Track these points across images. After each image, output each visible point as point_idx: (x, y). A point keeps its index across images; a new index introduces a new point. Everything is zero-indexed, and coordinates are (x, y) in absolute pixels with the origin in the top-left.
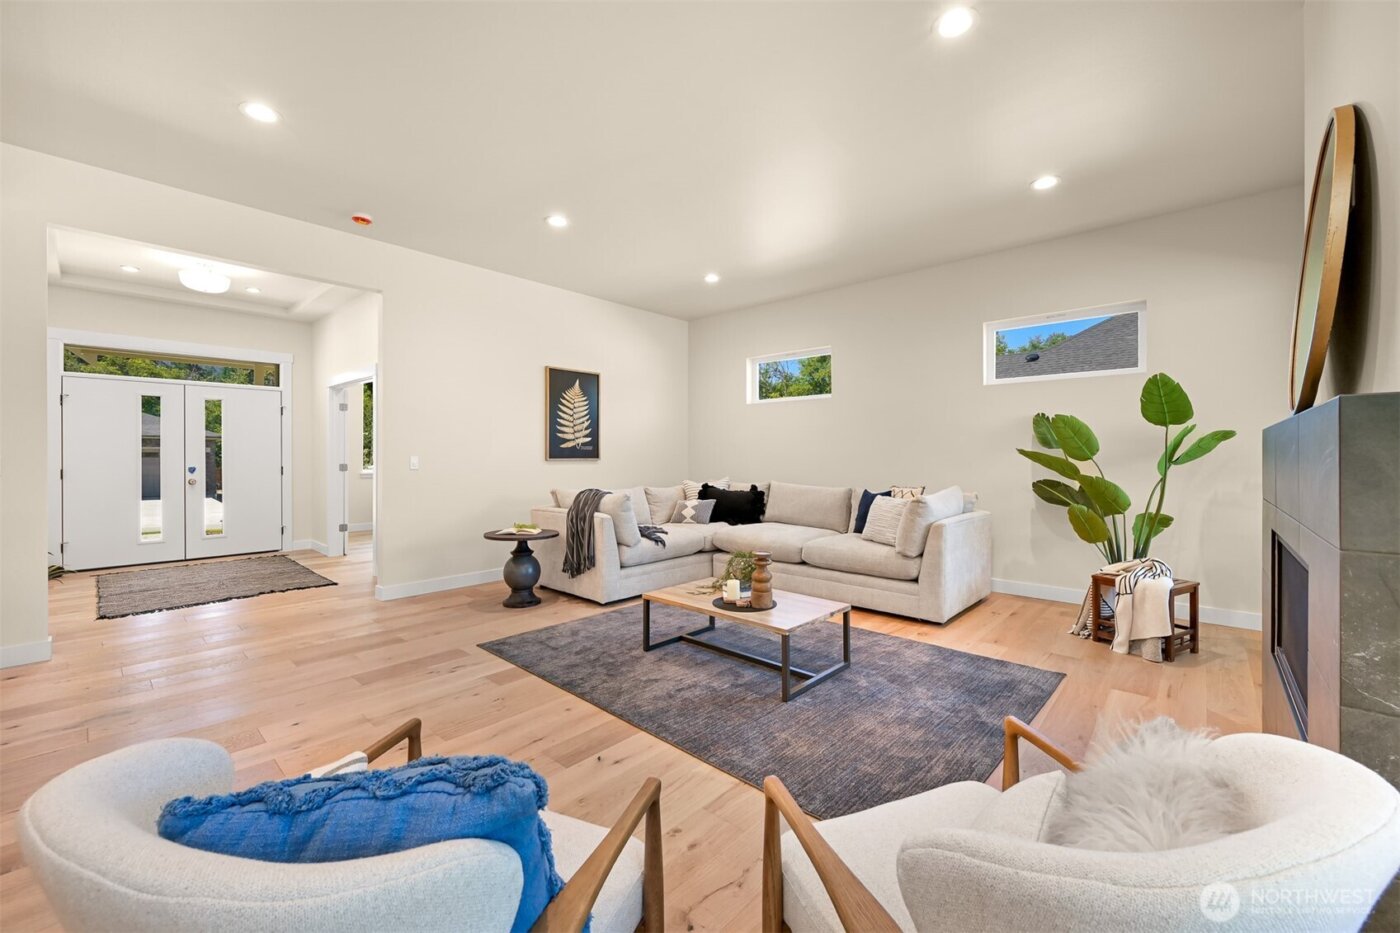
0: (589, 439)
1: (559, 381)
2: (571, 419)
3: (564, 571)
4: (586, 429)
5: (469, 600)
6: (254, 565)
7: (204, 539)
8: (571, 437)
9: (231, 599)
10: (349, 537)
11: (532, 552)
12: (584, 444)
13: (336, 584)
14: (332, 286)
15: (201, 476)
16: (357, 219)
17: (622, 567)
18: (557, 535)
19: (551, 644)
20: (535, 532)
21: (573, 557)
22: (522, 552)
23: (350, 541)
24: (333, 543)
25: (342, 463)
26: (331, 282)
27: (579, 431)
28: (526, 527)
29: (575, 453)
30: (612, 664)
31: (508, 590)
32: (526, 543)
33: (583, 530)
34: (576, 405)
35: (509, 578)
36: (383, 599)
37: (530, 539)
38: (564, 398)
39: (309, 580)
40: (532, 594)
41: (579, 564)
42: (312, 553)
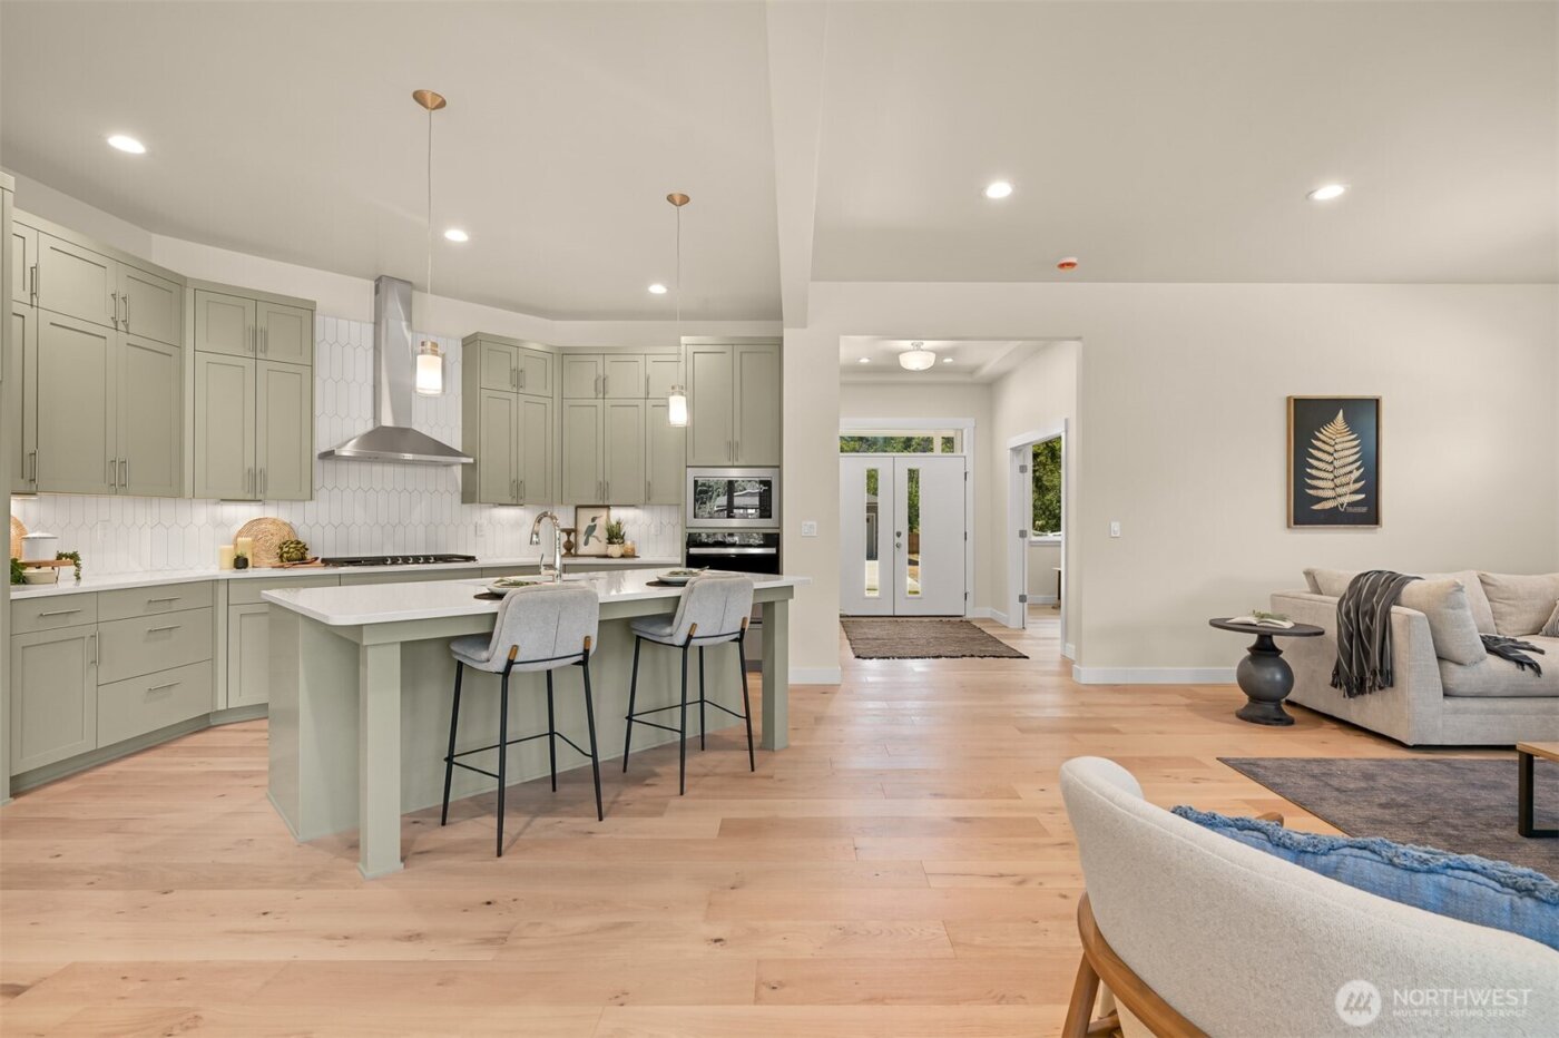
0: (1363, 496)
1: (1308, 416)
2: (1330, 468)
3: (1334, 685)
4: (1356, 481)
5: (1188, 701)
6: (948, 628)
7: (907, 598)
8: (1330, 494)
9: (941, 657)
10: (1029, 609)
11: (1281, 652)
12: (1351, 504)
13: (1027, 657)
14: (1019, 342)
15: (904, 540)
16: (1062, 266)
17: (1446, 695)
18: (1322, 633)
19: (1332, 783)
20: (1287, 625)
21: (1350, 667)
22: (1265, 649)
23: (1029, 614)
24: (1013, 614)
25: (1022, 528)
26: (1019, 339)
27: (1342, 485)
28: (1272, 618)
29: (1335, 518)
30: (1457, 837)
31: (1245, 699)
32: (1270, 637)
33: (1369, 631)
34: (1337, 447)
35: (1244, 682)
36: (1083, 682)
37: (1278, 634)
38: (1318, 439)
39: (999, 650)
40: (1279, 709)
41: (1362, 681)
42: (990, 620)
